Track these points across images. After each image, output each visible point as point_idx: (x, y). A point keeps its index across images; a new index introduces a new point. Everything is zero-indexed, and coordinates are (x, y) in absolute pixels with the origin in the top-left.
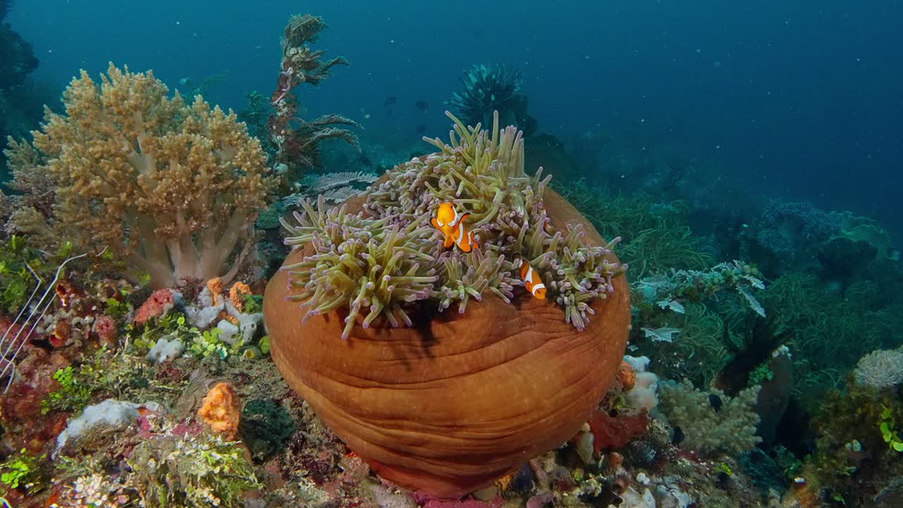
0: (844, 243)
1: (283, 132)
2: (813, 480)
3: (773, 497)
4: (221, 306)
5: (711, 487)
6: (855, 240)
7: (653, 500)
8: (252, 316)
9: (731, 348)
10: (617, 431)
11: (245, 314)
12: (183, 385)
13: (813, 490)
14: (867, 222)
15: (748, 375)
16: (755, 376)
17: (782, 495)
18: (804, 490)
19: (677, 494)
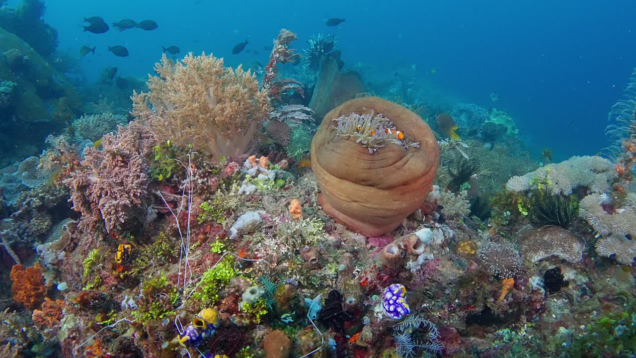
0: (491, 124)
1: (270, 83)
2: (494, 226)
3: (480, 232)
4: (257, 168)
5: (457, 229)
6: (497, 123)
7: (442, 233)
8: (273, 171)
9: (452, 175)
10: (428, 207)
11: (270, 171)
12: (259, 203)
13: (495, 229)
14: (503, 114)
15: (460, 186)
16: (463, 187)
17: (483, 232)
18: (492, 229)
19: (449, 230)
